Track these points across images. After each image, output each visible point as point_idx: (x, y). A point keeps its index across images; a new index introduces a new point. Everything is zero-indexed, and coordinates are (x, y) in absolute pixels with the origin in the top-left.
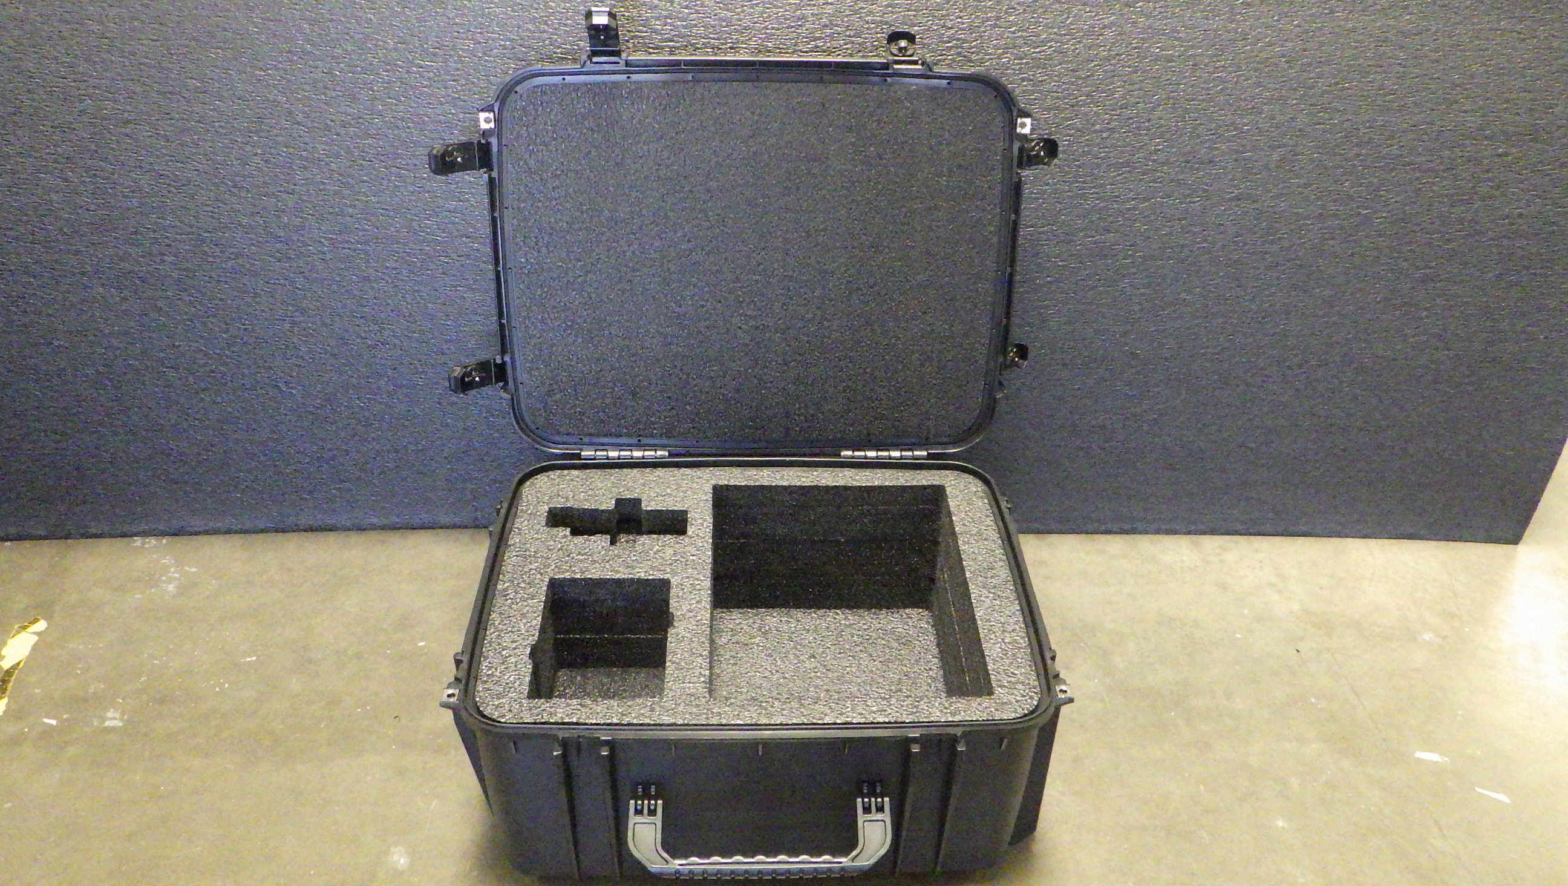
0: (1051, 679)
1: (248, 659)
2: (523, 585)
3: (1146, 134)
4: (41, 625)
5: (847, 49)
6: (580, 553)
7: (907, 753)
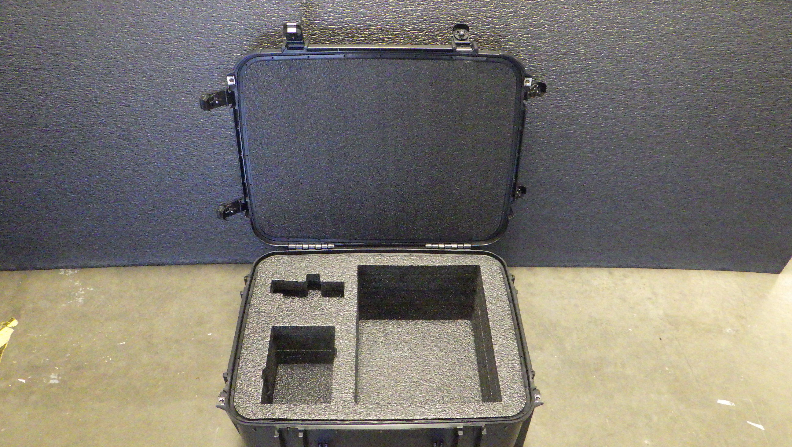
0: (532, 390)
1: (121, 343)
2: (258, 331)
3: (595, 75)
4: (15, 323)
5: (431, 29)
6: (287, 311)
7: (457, 436)
